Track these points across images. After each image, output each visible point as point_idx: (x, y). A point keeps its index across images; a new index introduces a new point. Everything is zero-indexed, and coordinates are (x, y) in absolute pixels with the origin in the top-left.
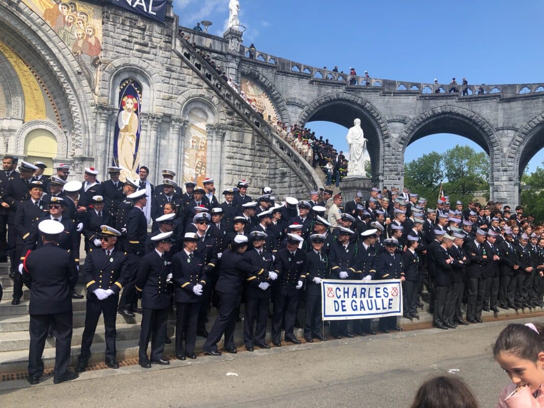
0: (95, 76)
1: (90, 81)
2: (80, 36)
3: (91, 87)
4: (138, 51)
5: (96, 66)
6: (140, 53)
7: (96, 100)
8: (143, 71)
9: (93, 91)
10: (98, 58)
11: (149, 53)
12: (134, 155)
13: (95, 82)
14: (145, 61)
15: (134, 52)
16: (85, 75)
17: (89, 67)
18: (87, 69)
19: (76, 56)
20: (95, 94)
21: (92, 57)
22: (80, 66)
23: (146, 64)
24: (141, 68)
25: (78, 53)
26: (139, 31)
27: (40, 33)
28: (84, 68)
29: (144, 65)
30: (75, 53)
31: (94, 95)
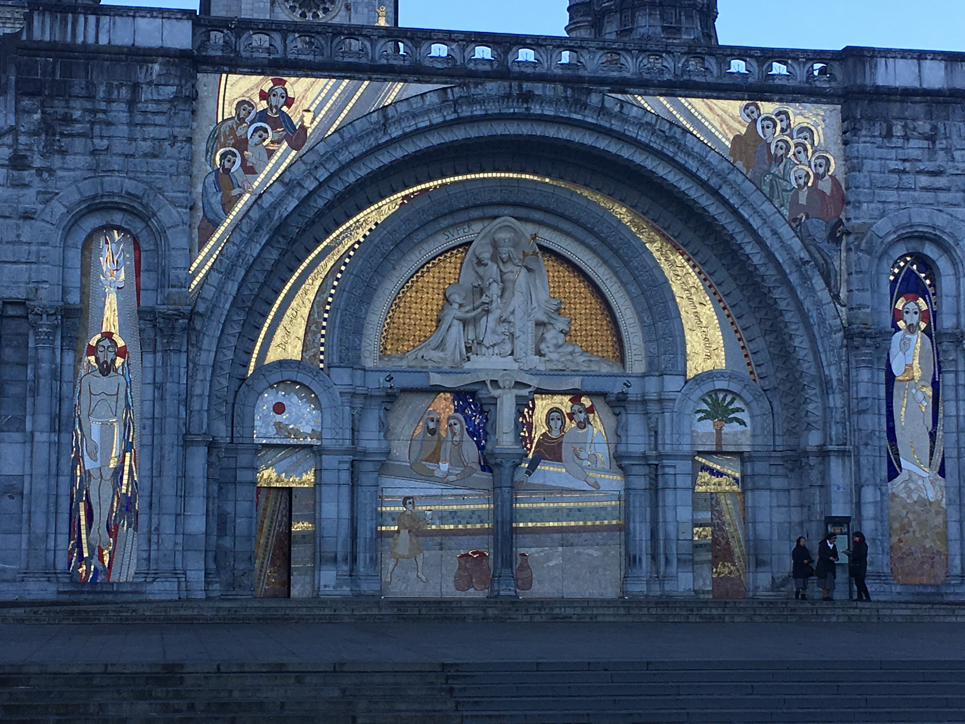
0: (836, 264)
1: (827, 276)
2: (801, 182)
3: (830, 291)
4: (925, 189)
5: (838, 241)
6: (931, 194)
7: (844, 317)
8: (938, 233)
9: (836, 297)
10: (840, 222)
11: (948, 190)
12: (930, 433)
13: (838, 278)
14: (940, 211)
15: (916, 194)
16: (817, 265)
17: (824, 245)
18: (819, 250)
19: (797, 226)
20: (840, 304)
21: (827, 223)
22: (806, 247)
23: (946, 216)
24: (934, 228)
25: (801, 219)
26: (925, 144)
27: (726, 192)
28: (812, 249)
29: (941, 220)
30: (795, 220)
31: (838, 306)
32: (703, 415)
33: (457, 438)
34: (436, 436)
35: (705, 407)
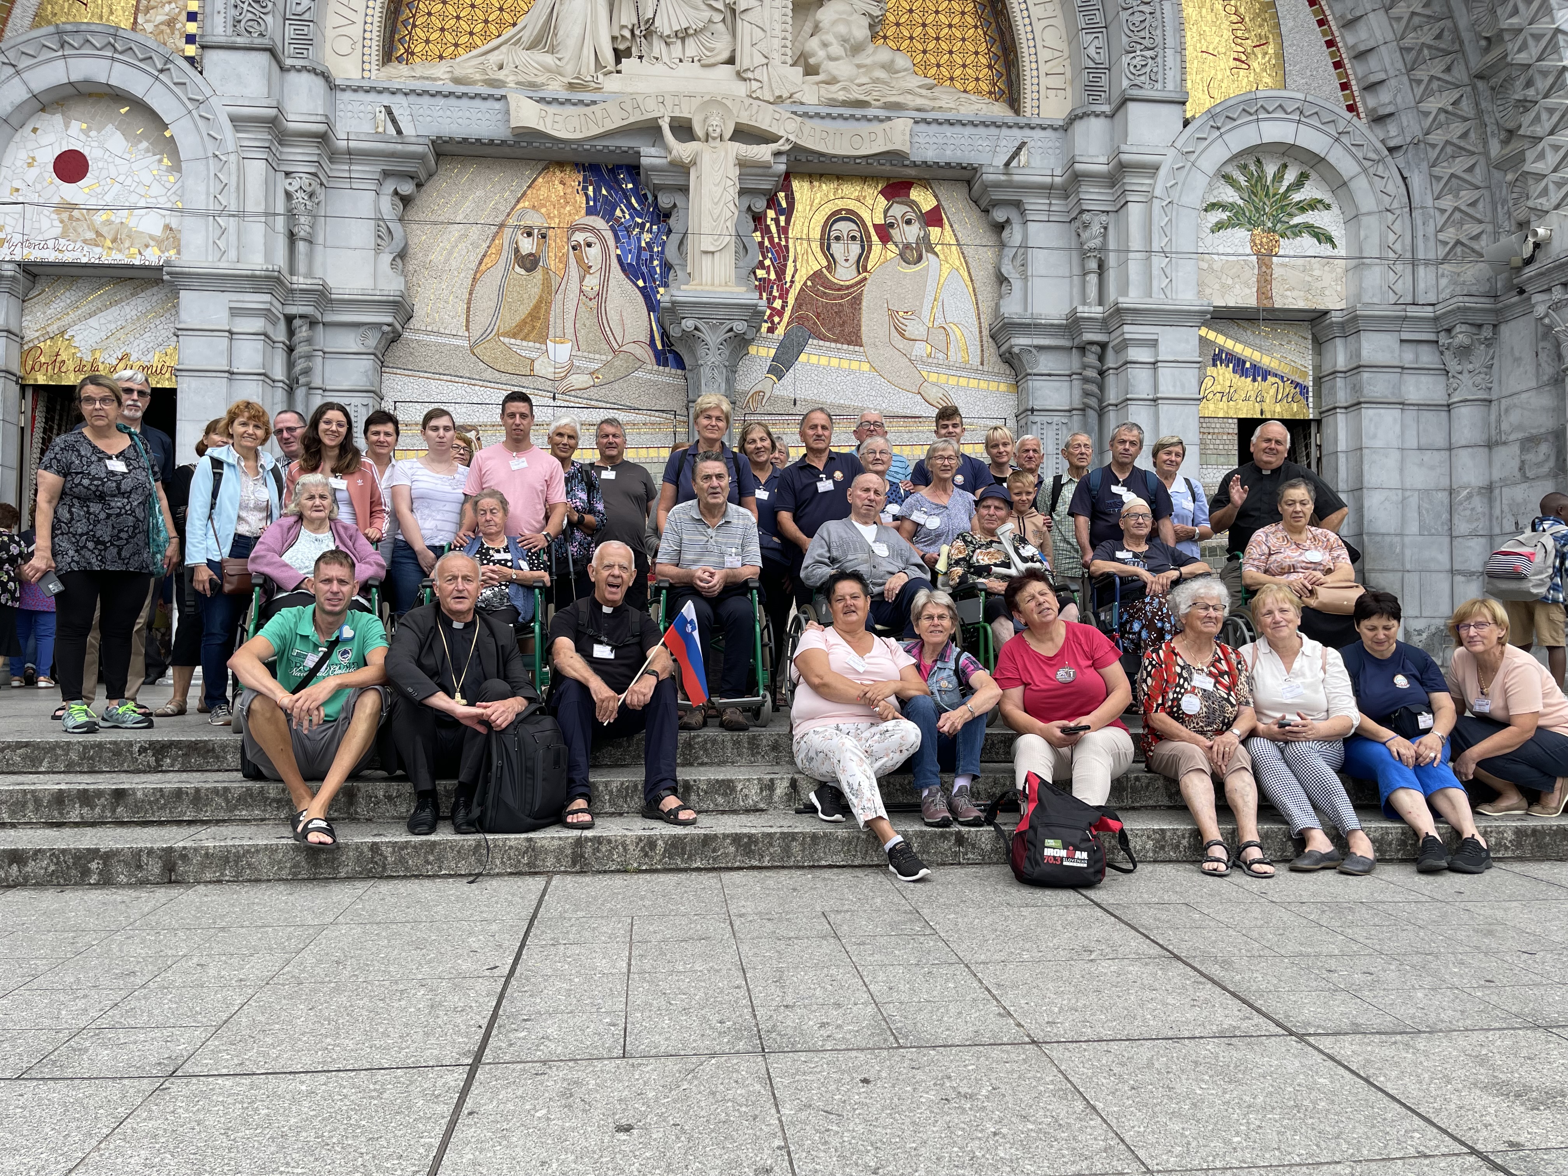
32: (1224, 216)
33: (592, 282)
34: (538, 274)
35: (1229, 195)
